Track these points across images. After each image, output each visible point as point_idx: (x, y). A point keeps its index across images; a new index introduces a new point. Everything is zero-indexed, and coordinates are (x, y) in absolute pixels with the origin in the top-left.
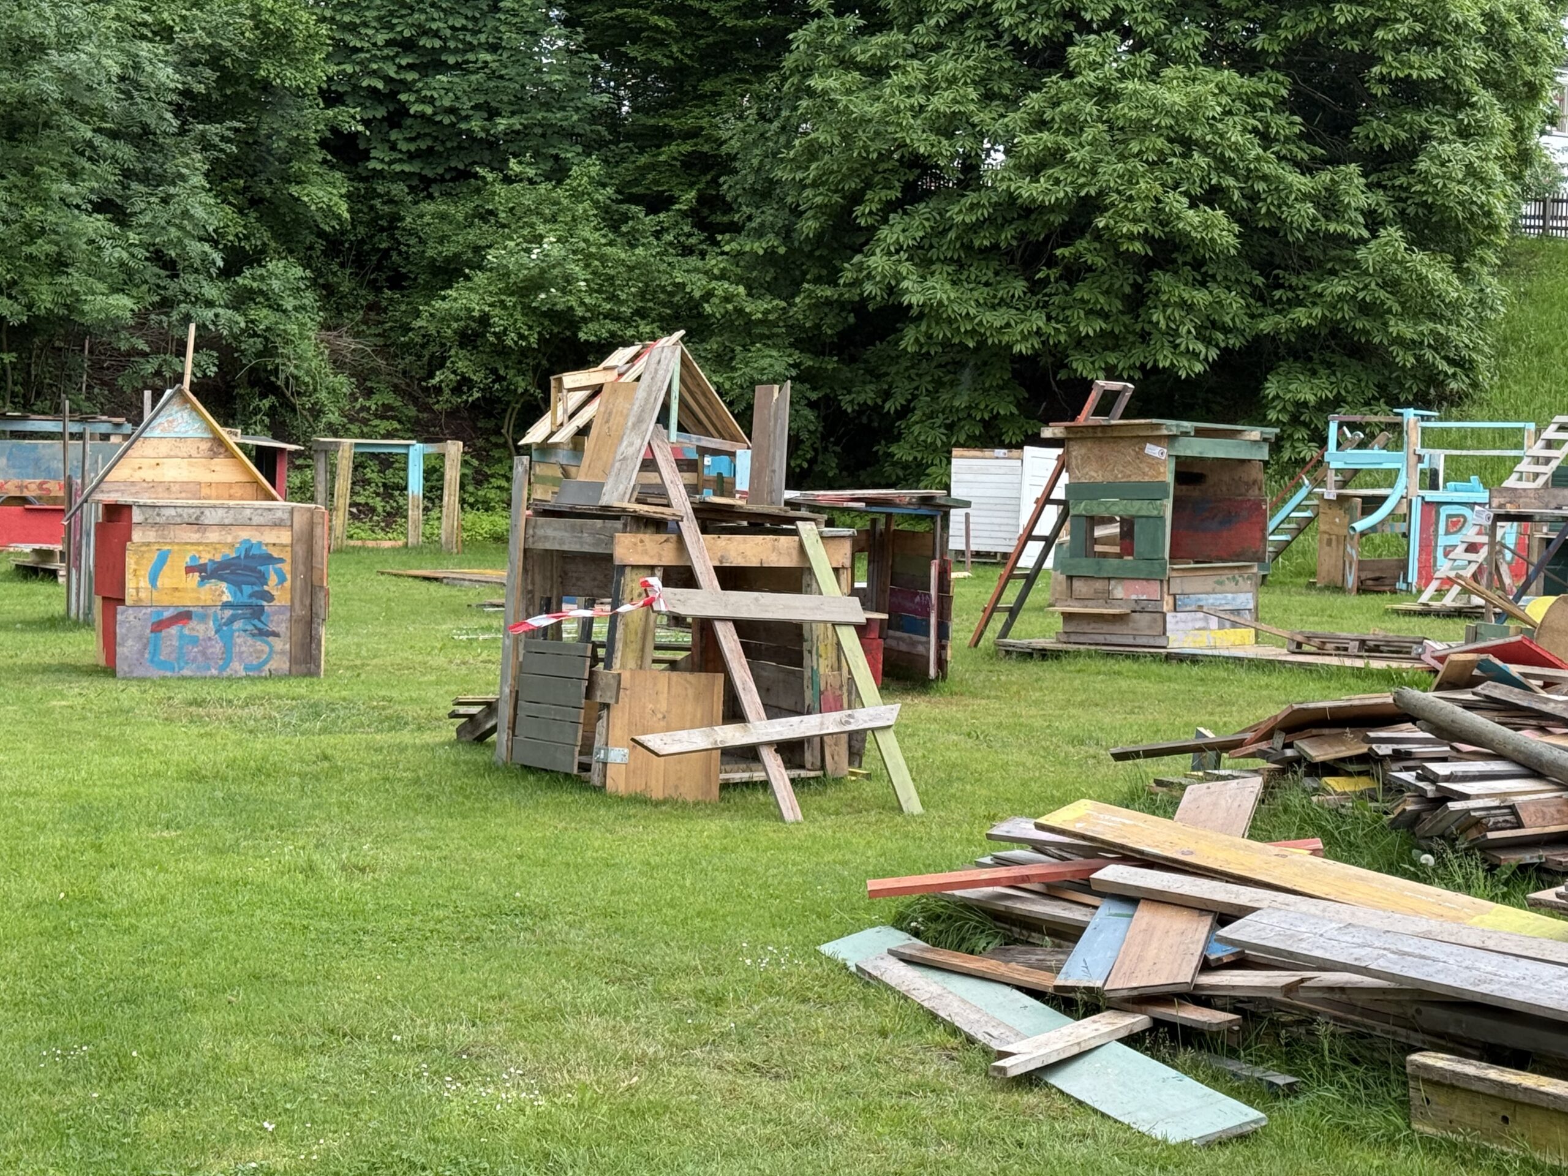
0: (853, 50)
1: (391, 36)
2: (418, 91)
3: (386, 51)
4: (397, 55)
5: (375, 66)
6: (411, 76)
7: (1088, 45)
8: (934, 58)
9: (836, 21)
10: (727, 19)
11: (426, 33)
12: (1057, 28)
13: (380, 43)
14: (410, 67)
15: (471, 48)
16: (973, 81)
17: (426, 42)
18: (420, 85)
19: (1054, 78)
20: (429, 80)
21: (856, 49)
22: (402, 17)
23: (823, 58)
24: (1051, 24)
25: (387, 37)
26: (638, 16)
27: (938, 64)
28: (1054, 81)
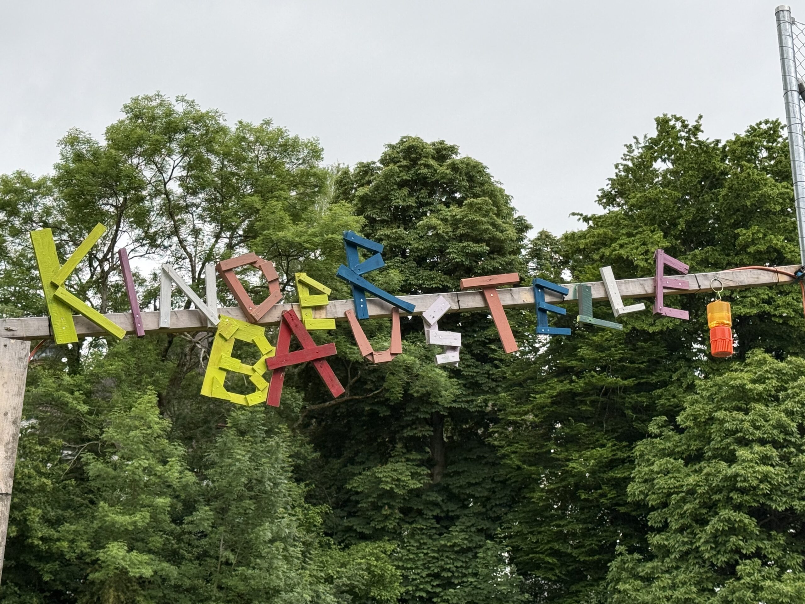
0: (638, 570)
1: (429, 572)
2: (442, 597)
3: (427, 579)
4: (432, 580)
5: (422, 587)
6: (438, 590)
7: (745, 565)
8: (675, 573)
9: (629, 557)
10: (580, 557)
11: (444, 569)
12: (731, 558)
13: (424, 576)
14: (438, 586)
15: (465, 575)
16: (694, 583)
17: (445, 574)
18: (442, 594)
19: (731, 581)
20: (446, 591)
21: (640, 569)
22: (434, 563)
23: (624, 575)
24: (728, 556)
25: (427, 573)
26: (540, 557)
27: (677, 575)
28: (731, 583)
